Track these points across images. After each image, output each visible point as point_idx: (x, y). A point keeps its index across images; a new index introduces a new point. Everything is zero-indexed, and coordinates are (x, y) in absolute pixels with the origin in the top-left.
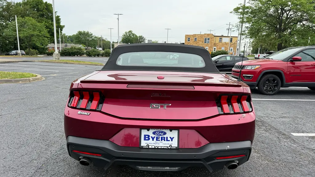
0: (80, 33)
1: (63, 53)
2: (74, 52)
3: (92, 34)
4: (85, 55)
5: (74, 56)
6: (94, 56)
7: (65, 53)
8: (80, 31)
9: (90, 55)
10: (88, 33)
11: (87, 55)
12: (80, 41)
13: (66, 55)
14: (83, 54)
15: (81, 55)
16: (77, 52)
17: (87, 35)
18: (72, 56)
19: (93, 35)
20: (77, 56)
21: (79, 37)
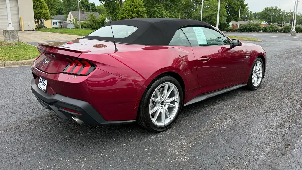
0: (267, 9)
1: (240, 29)
2: (251, 28)
3: (280, 10)
4: (261, 31)
5: (250, 32)
6: (272, 32)
7: (242, 29)
8: (267, 8)
9: (266, 31)
10: (276, 9)
11: (263, 31)
12: (266, 17)
13: (242, 32)
14: (260, 30)
15: (257, 31)
16: (254, 29)
17: (275, 10)
18: (248, 32)
19: (282, 10)
20: (254, 32)
21: (265, 13)
